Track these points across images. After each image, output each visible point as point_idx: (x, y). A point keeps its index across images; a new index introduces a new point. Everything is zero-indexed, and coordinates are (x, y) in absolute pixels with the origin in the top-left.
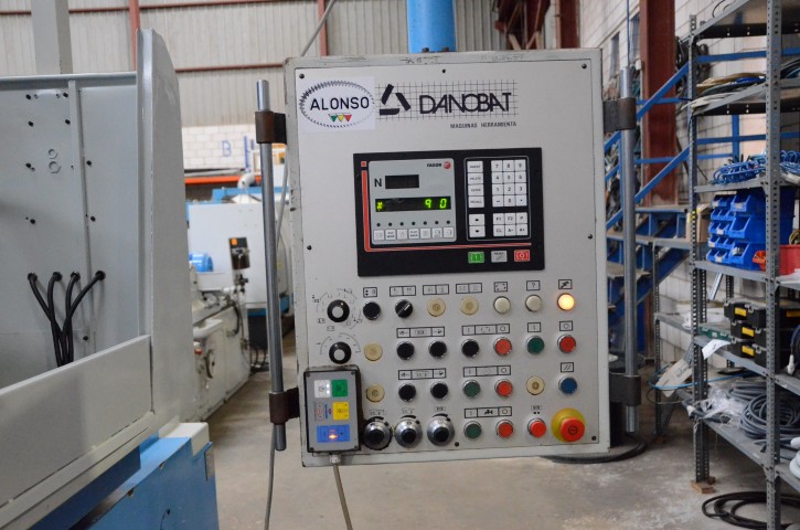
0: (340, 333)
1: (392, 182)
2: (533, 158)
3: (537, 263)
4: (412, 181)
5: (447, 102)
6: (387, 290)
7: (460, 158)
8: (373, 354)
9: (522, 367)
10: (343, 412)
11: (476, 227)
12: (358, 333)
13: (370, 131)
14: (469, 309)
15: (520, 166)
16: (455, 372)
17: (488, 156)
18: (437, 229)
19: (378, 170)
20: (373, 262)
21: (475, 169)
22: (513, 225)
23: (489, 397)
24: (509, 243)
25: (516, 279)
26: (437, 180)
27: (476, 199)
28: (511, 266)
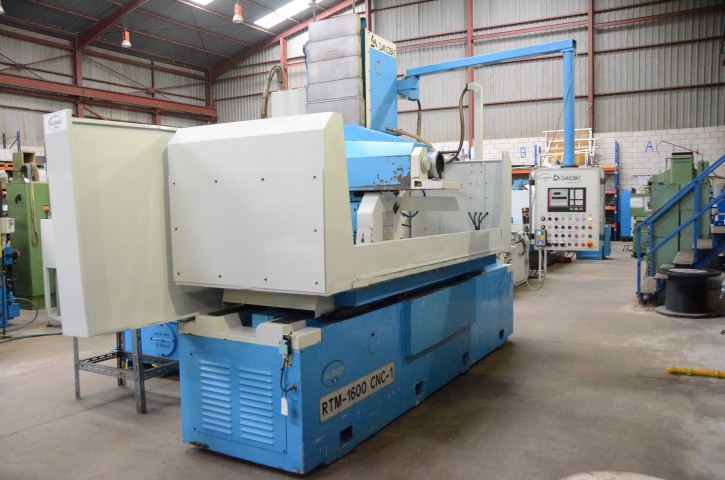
0: (544, 223)
1: (555, 194)
2: (584, 190)
3: (584, 210)
4: (559, 193)
5: (567, 178)
6: (553, 215)
7: (569, 189)
8: (550, 227)
9: (580, 232)
10: (543, 238)
11: (572, 203)
12: (547, 223)
13: (552, 184)
14: (570, 219)
15: (582, 191)
16: (566, 232)
17: (575, 189)
18: (564, 203)
19: (553, 191)
20: (551, 209)
21: (572, 191)
22: (580, 203)
23: (573, 237)
24: (579, 207)
25: (580, 214)
26: (564, 193)
27: (572, 197)
28: (579, 211)
